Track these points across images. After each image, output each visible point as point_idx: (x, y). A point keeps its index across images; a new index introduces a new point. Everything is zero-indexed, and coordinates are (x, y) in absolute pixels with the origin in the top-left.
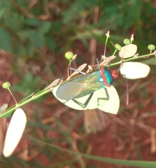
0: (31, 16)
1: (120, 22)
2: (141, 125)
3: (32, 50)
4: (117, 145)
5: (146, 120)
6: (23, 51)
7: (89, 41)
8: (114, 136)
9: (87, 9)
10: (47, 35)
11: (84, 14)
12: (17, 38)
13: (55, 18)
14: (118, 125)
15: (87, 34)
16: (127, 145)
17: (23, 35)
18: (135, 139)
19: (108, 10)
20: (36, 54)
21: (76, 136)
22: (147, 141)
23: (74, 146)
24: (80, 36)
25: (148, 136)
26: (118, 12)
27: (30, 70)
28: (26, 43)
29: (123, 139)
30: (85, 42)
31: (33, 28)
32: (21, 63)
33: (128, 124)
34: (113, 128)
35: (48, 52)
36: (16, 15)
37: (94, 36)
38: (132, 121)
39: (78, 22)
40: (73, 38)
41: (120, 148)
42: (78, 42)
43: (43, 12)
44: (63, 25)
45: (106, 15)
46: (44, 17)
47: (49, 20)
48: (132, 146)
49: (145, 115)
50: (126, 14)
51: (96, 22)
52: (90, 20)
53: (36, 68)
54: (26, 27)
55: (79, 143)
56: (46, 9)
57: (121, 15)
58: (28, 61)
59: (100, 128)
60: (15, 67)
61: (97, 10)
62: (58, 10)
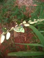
0: (4, 17)
1: (20, 18)
2: (23, 36)
3: (4, 23)
4: (19, 39)
5: (24, 35)
6: (3, 23)
7: (14, 21)
8: (19, 38)
9: (14, 16)
10: (7, 20)
11: (14, 17)
12: (2, 21)
13: (9, 17)
14: (19, 36)
15: (14, 20)
16: (21, 40)
17: (3, 20)
18: (22, 38)
19: (18, 16)
20: (5, 23)
21: (12, 38)
22: (24, 39)
23: (12, 40)
24: (13, 20)
25: (25, 38)
26: (20, 16)
27: (4, 26)
28: (4, 22)
29: (20, 38)
30: (14, 22)
31: (5, 19)
32: (2, 25)
33: (21, 36)
34: (19, 37)
35: (7, 23)
36: (2, 17)
37: (16, 21)
38: (22, 35)
39: (13, 18)
40: (12, 21)
41: (20, 40)
42: (13, 21)
43: (6, 16)
44: (10, 19)
45: (18, 17)
46: (7, 17)
47: (7, 18)
48: (22, 40)
49: (24, 34)
50: (21, 17)
51: (16, 18)
52: (15, 18)
53: (5, 26)
54: (3, 19)
55: (12, 39)
56: (7, 16)
57: (20, 17)
58: (4, 25)
59: (17, 36)
60: (1, 26)
61: (16, 16)
62: (9, 16)
